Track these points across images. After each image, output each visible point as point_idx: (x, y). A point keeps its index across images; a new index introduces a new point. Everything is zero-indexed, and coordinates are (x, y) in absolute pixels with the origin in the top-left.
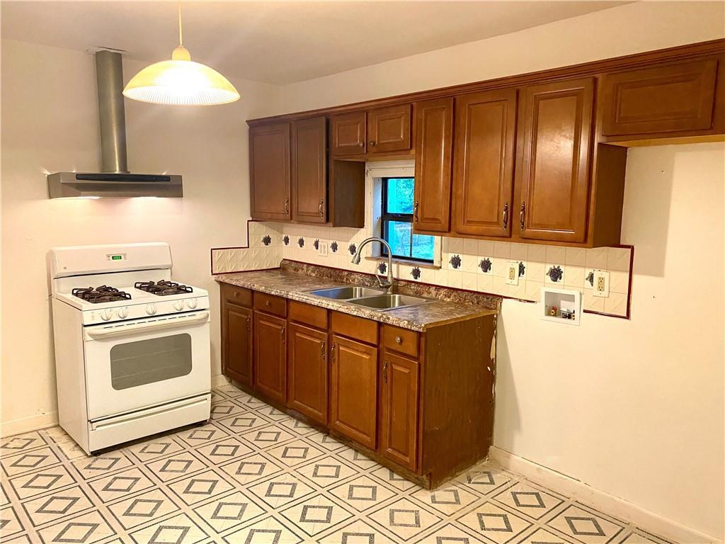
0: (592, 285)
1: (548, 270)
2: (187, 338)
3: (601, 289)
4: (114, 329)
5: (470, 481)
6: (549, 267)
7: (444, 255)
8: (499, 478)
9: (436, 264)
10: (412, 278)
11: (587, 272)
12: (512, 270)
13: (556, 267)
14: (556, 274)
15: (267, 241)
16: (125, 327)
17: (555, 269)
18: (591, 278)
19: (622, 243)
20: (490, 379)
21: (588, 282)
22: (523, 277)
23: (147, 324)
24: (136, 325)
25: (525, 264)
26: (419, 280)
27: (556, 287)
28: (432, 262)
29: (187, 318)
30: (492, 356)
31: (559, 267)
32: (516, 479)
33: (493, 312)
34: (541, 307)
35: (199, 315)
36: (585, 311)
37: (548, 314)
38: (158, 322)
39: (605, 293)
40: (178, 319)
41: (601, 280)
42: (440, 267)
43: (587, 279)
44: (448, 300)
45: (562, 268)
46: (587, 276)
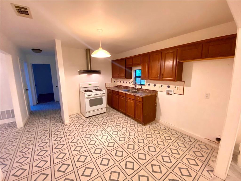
0: (176, 89)
1: (167, 86)
2: (102, 98)
3: (178, 89)
4: (90, 97)
5: (152, 124)
6: (167, 85)
7: (147, 84)
8: (157, 124)
9: (145, 85)
10: (141, 88)
11: (175, 86)
12: (160, 86)
15: (115, 82)
16: (92, 96)
19: (182, 80)
20: (156, 106)
22: (162, 87)
23: (95, 96)
24: (93, 96)
25: (162, 85)
26: (142, 88)
27: (169, 89)
28: (144, 85)
29: (102, 95)
30: (156, 102)
32: (161, 124)
33: (156, 94)
34: (165, 93)
35: (104, 94)
36: (174, 94)
37: (167, 94)
38: (97, 95)
39: (179, 90)
40: (100, 95)
41: (178, 88)
42: (146, 86)
44: (148, 92)
45: (170, 86)
46: (175, 87)
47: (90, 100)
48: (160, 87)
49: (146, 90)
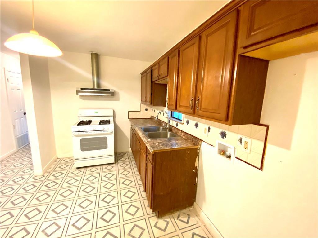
0: (241, 144)
1: (220, 132)
2: (106, 138)
3: (246, 148)
4: (81, 133)
5: (178, 217)
6: (220, 130)
9: (182, 122)
10: (176, 126)
11: (239, 137)
12: (205, 129)
13: (224, 131)
14: (223, 135)
15: (146, 110)
16: (85, 133)
17: (223, 132)
18: (241, 140)
19: (261, 122)
21: (239, 142)
22: (210, 133)
23: (92, 133)
24: (88, 133)
25: (211, 127)
26: (178, 128)
27: (224, 141)
28: (181, 120)
29: (106, 132)
30: (196, 165)
31: (225, 131)
33: (196, 147)
34: (216, 149)
35: (110, 131)
36: (236, 158)
37: (220, 153)
38: (95, 133)
39: (248, 151)
40: (102, 132)
41: (246, 143)
42: (183, 124)
43: (238, 140)
44: (184, 137)
45: (227, 132)
46: (239, 139)
47: (82, 140)
48: (205, 133)
49: (183, 133)
